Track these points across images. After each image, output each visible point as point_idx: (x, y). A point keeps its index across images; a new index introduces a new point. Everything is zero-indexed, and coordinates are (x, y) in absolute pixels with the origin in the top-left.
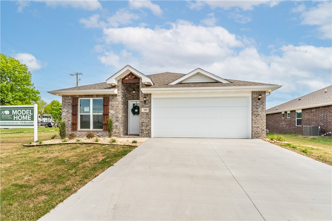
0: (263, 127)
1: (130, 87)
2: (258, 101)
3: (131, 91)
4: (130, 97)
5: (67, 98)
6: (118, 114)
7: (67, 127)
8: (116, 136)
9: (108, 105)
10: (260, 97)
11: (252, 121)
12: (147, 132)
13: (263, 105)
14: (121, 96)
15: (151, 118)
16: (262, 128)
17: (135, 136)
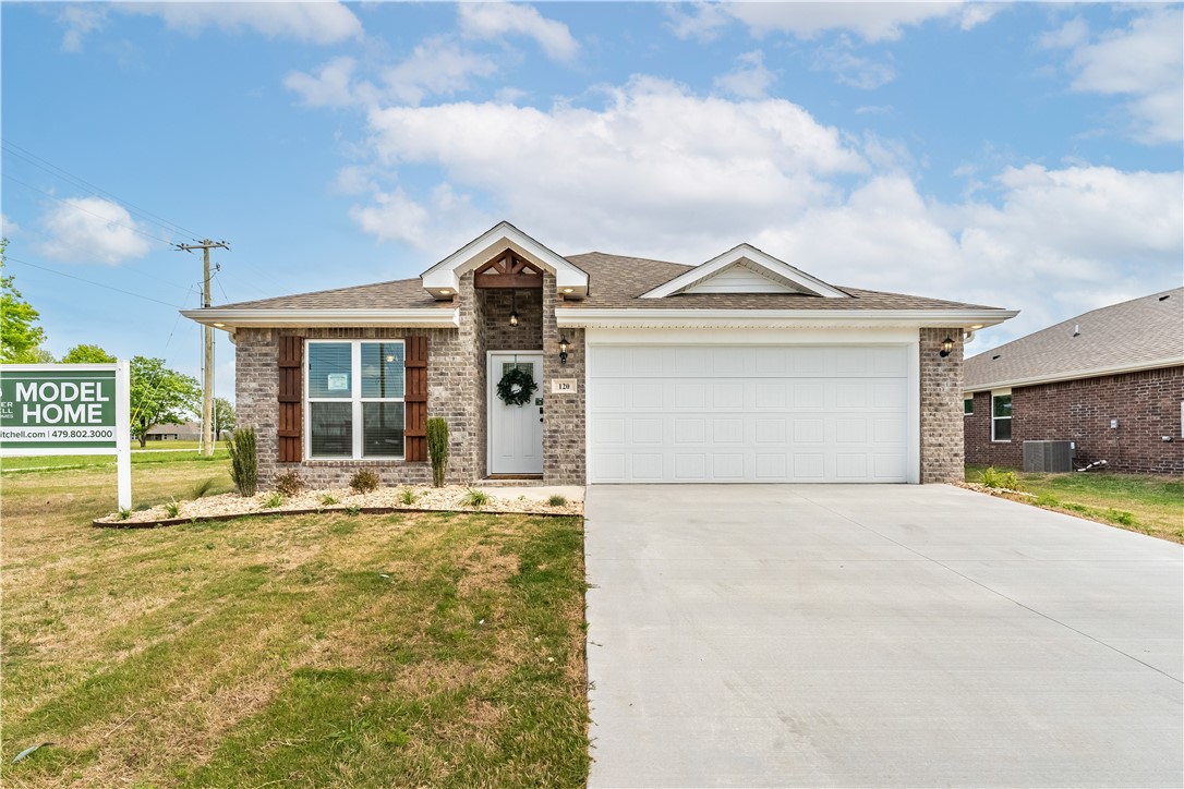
0: (956, 445)
1: (493, 302)
2: (941, 360)
3: (496, 317)
4: (494, 337)
5: (259, 337)
6: (464, 399)
7: (260, 451)
8: (455, 480)
9: (422, 365)
10: (948, 346)
11: (921, 426)
12: (571, 467)
13: (955, 375)
14: (474, 335)
15: (584, 417)
16: (952, 449)
17: (527, 481)
